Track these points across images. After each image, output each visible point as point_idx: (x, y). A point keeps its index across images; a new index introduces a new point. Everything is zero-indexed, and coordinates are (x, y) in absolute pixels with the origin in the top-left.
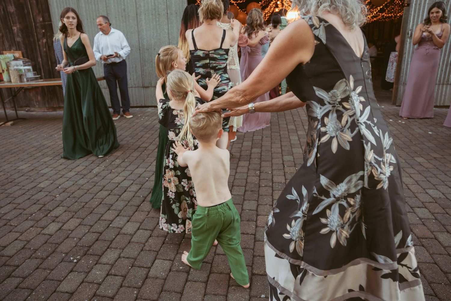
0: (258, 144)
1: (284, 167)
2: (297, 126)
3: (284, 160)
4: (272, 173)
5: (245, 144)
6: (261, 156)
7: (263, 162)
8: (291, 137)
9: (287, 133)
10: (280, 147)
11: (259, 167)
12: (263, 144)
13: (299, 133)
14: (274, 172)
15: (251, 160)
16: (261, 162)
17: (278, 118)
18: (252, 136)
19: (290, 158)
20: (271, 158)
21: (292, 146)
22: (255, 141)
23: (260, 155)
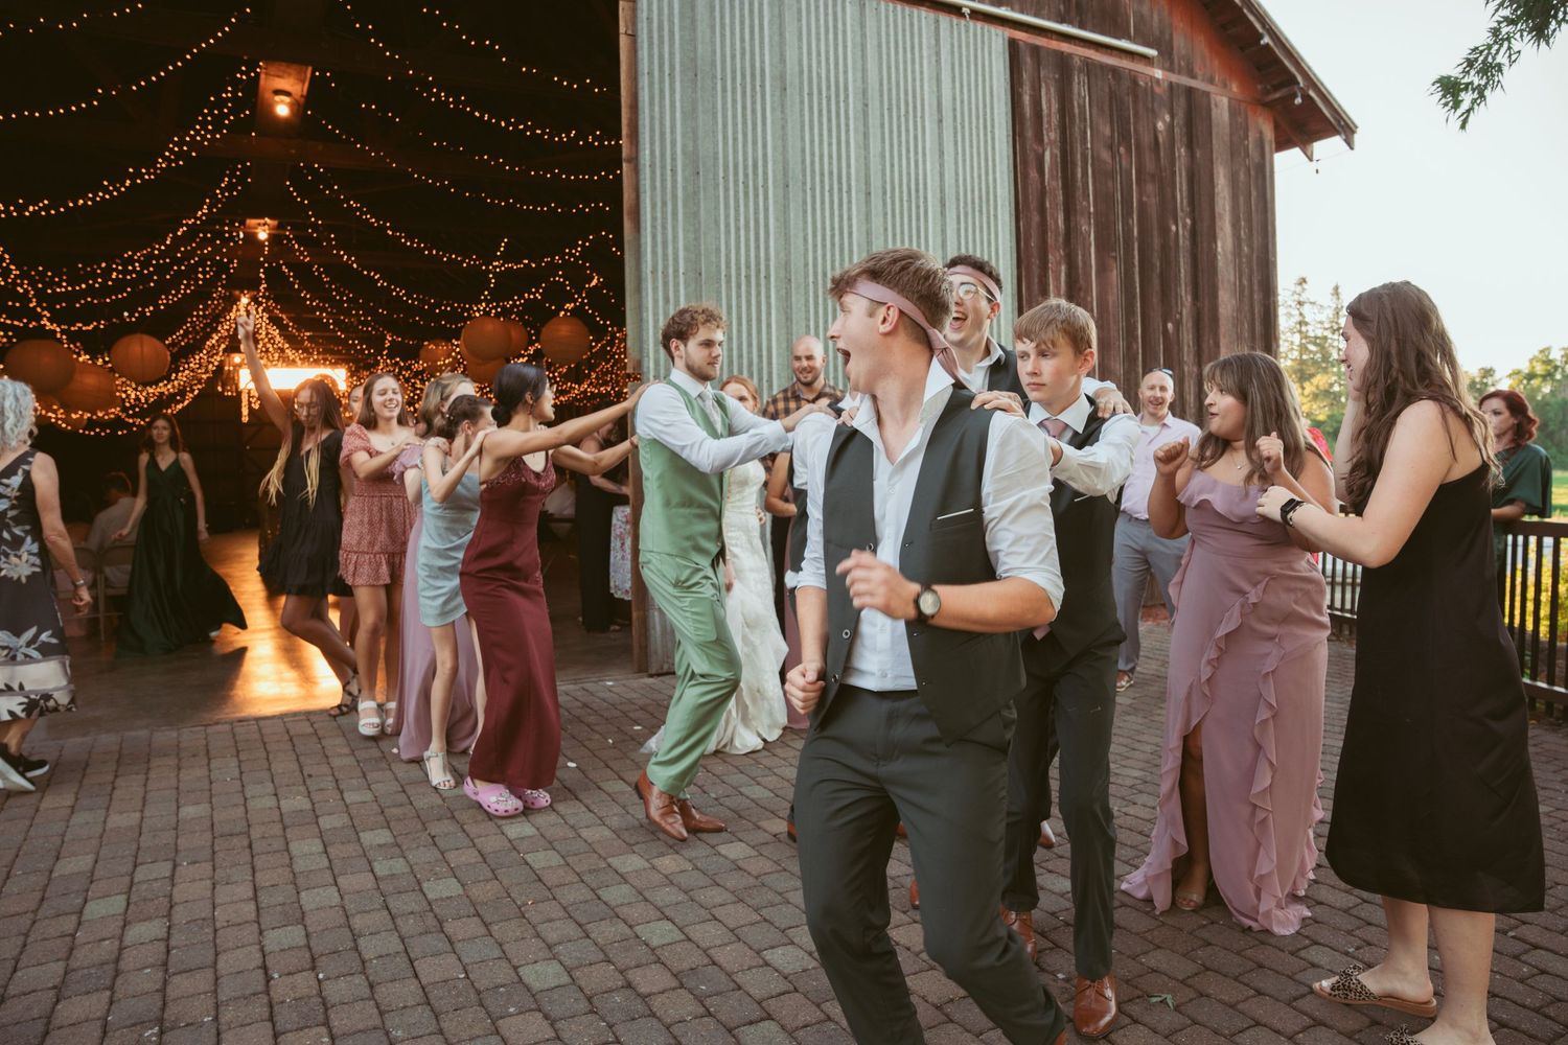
0: (157, 898)
1: (268, 979)
2: (316, 797)
3: (267, 949)
4: (216, 1019)
5: (94, 909)
6: (168, 952)
7: (176, 980)
8: (294, 847)
9: (277, 829)
10: (250, 894)
11: (160, 1003)
12: (177, 898)
13: (326, 822)
14: (227, 1015)
15: (119, 981)
16: (165, 982)
17: (241, 773)
18: (130, 867)
19: (294, 935)
20: (212, 951)
21: (301, 881)
22: (144, 887)
23: (162, 947)
